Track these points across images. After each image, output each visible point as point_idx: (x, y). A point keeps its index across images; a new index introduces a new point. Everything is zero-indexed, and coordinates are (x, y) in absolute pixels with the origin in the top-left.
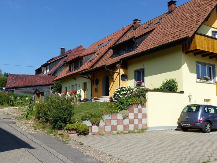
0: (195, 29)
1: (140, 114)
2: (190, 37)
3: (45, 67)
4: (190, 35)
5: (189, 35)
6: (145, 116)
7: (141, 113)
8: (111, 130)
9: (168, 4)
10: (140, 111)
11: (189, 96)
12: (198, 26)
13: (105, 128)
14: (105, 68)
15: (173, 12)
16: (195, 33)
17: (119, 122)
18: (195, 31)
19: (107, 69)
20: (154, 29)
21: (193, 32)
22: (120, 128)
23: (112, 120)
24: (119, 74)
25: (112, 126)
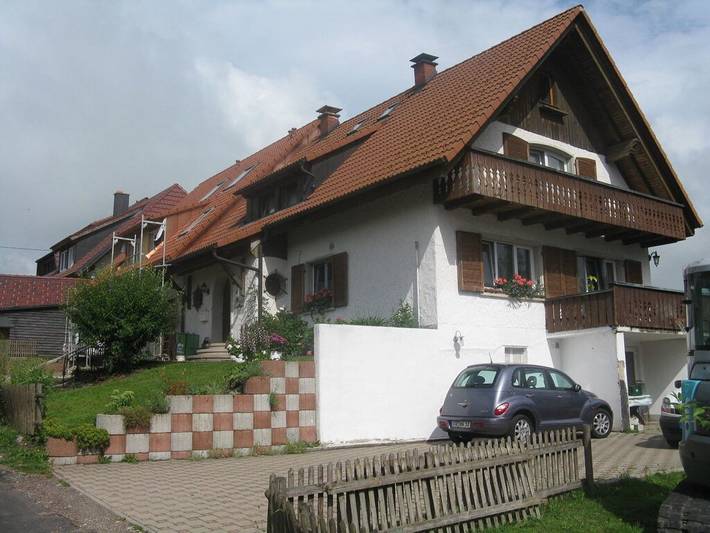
0: (467, 138)
1: (291, 396)
2: (449, 160)
3: (64, 253)
4: (450, 156)
5: (446, 154)
6: (310, 403)
7: (297, 393)
8: (190, 447)
9: (413, 63)
10: (292, 387)
11: (456, 340)
12: (475, 129)
13: (170, 441)
14: (215, 254)
15: (426, 87)
16: (468, 149)
17: (219, 422)
18: (466, 141)
19: (220, 258)
20: (368, 136)
21: (459, 147)
22: (224, 440)
23: (195, 416)
24: (259, 272)
25: (194, 432)
